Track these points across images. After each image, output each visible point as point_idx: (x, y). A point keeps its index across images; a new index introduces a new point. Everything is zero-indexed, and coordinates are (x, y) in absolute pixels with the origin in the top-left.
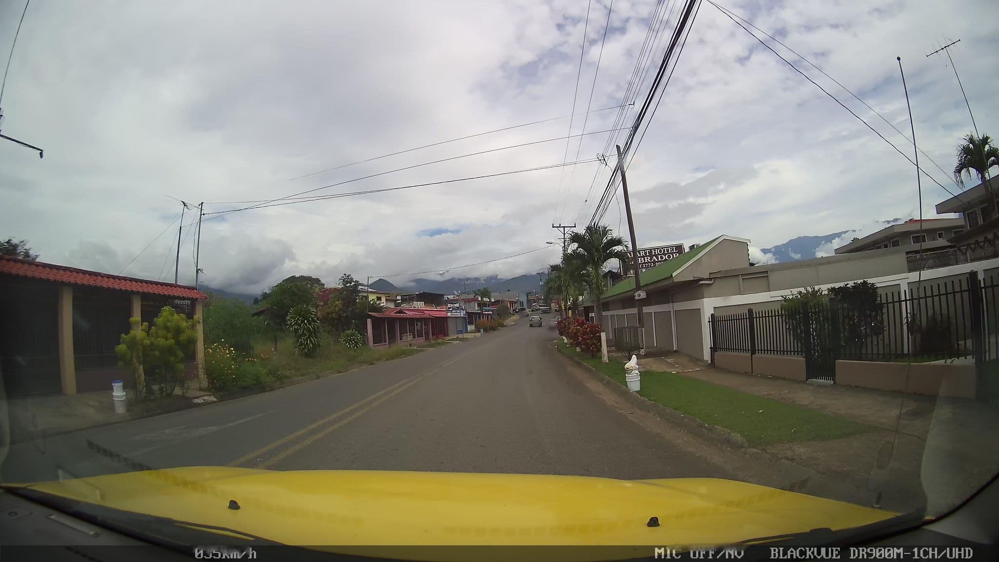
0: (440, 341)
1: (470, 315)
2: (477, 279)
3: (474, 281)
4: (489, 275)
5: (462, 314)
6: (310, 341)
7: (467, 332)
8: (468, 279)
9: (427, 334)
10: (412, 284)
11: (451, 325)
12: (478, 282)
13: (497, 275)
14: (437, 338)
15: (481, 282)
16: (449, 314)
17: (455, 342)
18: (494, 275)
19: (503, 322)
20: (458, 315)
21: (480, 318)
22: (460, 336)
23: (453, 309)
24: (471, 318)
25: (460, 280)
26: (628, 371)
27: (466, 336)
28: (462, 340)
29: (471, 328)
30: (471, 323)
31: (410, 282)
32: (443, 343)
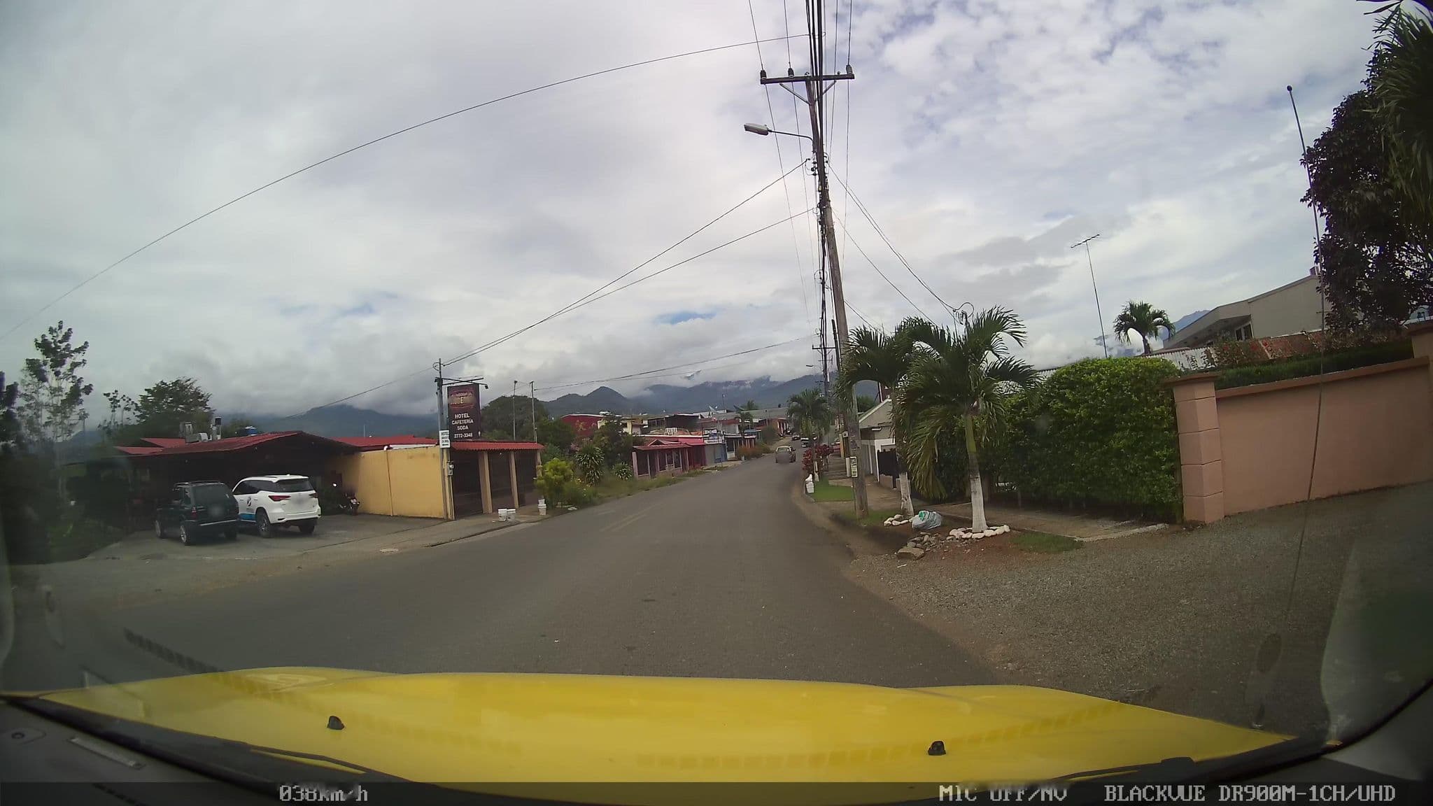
0: (698, 470)
1: (729, 440)
2: (740, 383)
3: (736, 386)
4: (758, 377)
5: (721, 440)
6: (597, 474)
7: (726, 460)
8: (727, 383)
9: (684, 464)
10: (648, 393)
11: (708, 454)
12: (742, 387)
13: (770, 377)
14: (694, 468)
15: (747, 386)
16: (706, 442)
17: (713, 472)
18: (764, 377)
19: (770, 446)
20: (716, 442)
21: (741, 444)
22: (719, 465)
23: (710, 436)
24: (730, 444)
25: (717, 385)
26: (807, 483)
27: (725, 464)
28: (721, 469)
29: (731, 455)
30: (730, 450)
31: (645, 390)
32: (701, 473)
